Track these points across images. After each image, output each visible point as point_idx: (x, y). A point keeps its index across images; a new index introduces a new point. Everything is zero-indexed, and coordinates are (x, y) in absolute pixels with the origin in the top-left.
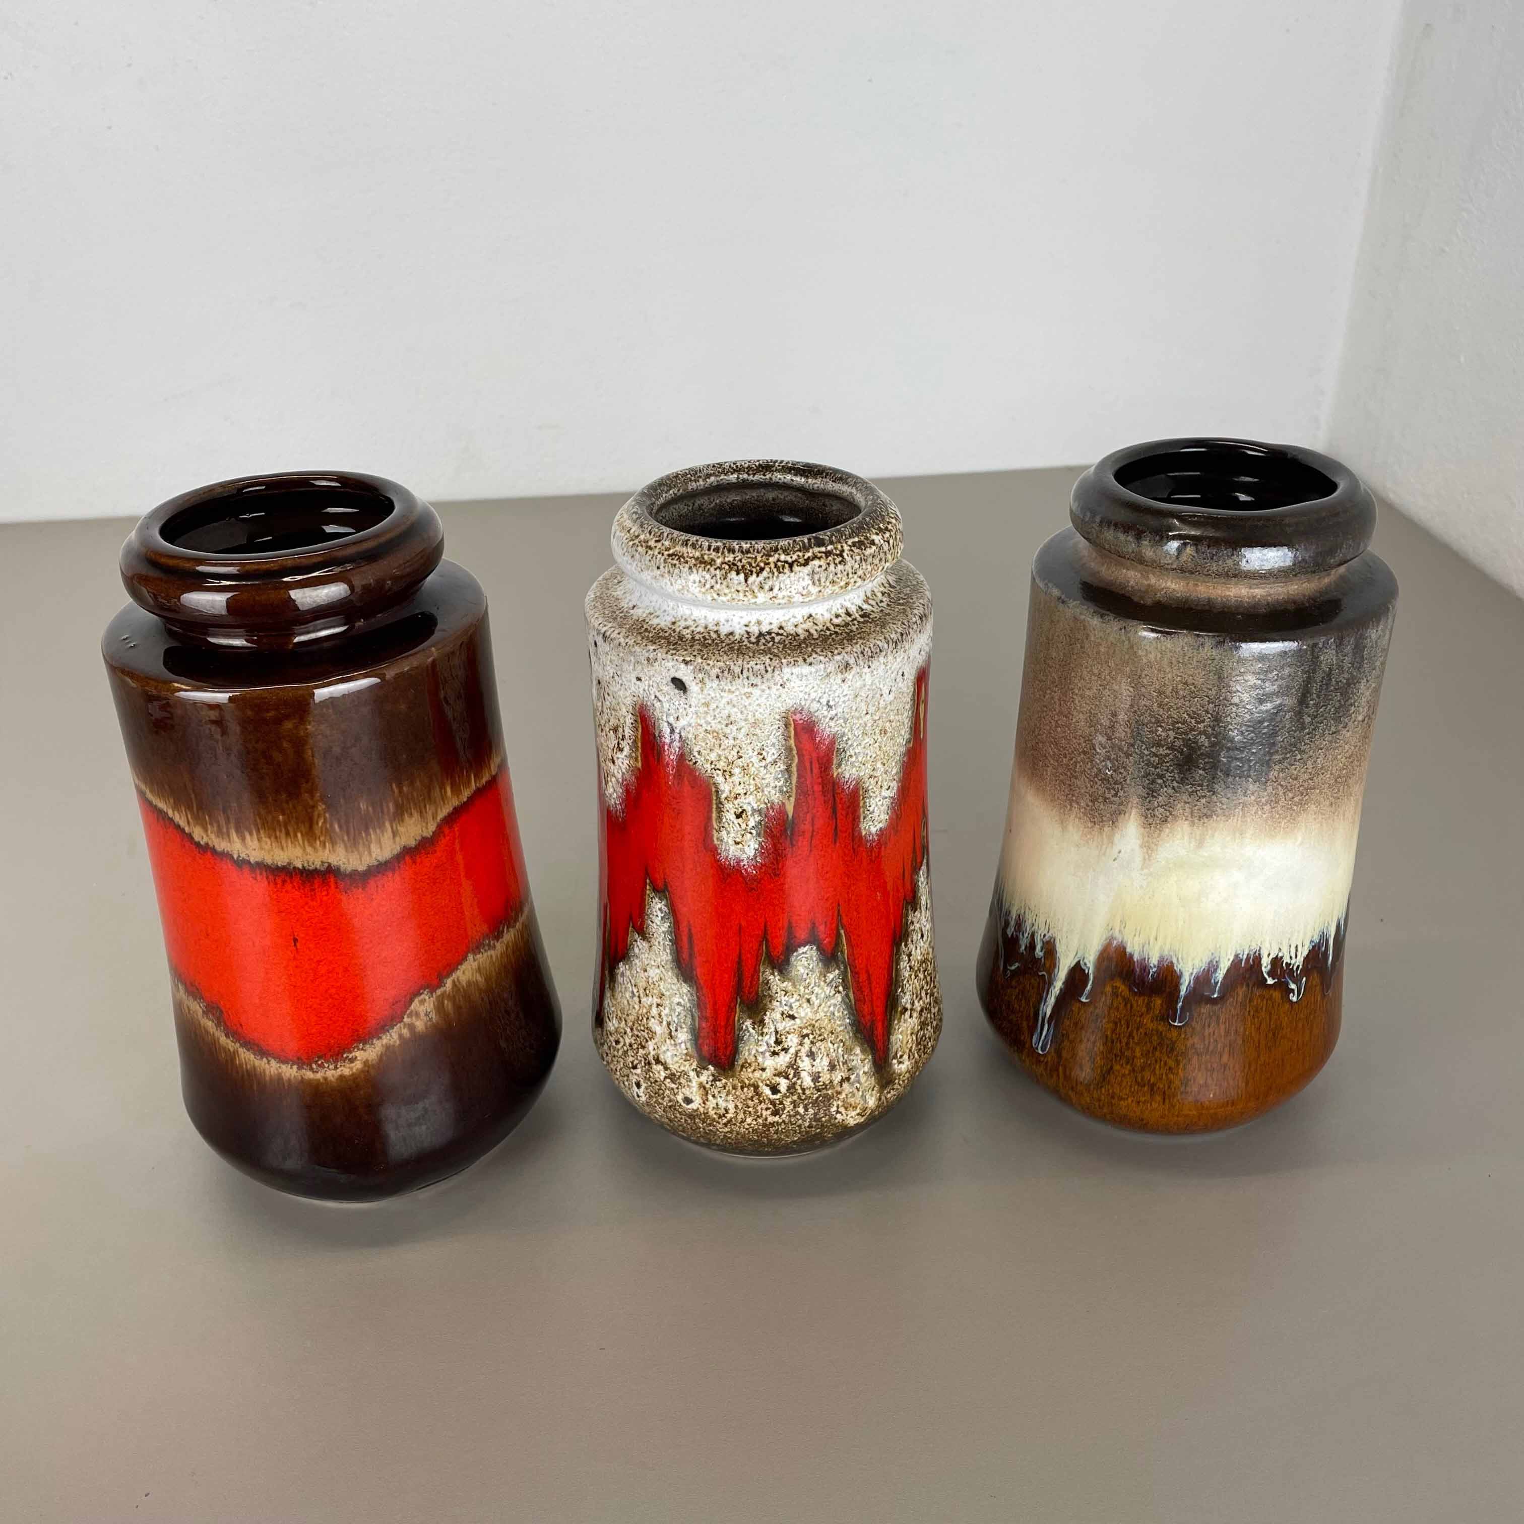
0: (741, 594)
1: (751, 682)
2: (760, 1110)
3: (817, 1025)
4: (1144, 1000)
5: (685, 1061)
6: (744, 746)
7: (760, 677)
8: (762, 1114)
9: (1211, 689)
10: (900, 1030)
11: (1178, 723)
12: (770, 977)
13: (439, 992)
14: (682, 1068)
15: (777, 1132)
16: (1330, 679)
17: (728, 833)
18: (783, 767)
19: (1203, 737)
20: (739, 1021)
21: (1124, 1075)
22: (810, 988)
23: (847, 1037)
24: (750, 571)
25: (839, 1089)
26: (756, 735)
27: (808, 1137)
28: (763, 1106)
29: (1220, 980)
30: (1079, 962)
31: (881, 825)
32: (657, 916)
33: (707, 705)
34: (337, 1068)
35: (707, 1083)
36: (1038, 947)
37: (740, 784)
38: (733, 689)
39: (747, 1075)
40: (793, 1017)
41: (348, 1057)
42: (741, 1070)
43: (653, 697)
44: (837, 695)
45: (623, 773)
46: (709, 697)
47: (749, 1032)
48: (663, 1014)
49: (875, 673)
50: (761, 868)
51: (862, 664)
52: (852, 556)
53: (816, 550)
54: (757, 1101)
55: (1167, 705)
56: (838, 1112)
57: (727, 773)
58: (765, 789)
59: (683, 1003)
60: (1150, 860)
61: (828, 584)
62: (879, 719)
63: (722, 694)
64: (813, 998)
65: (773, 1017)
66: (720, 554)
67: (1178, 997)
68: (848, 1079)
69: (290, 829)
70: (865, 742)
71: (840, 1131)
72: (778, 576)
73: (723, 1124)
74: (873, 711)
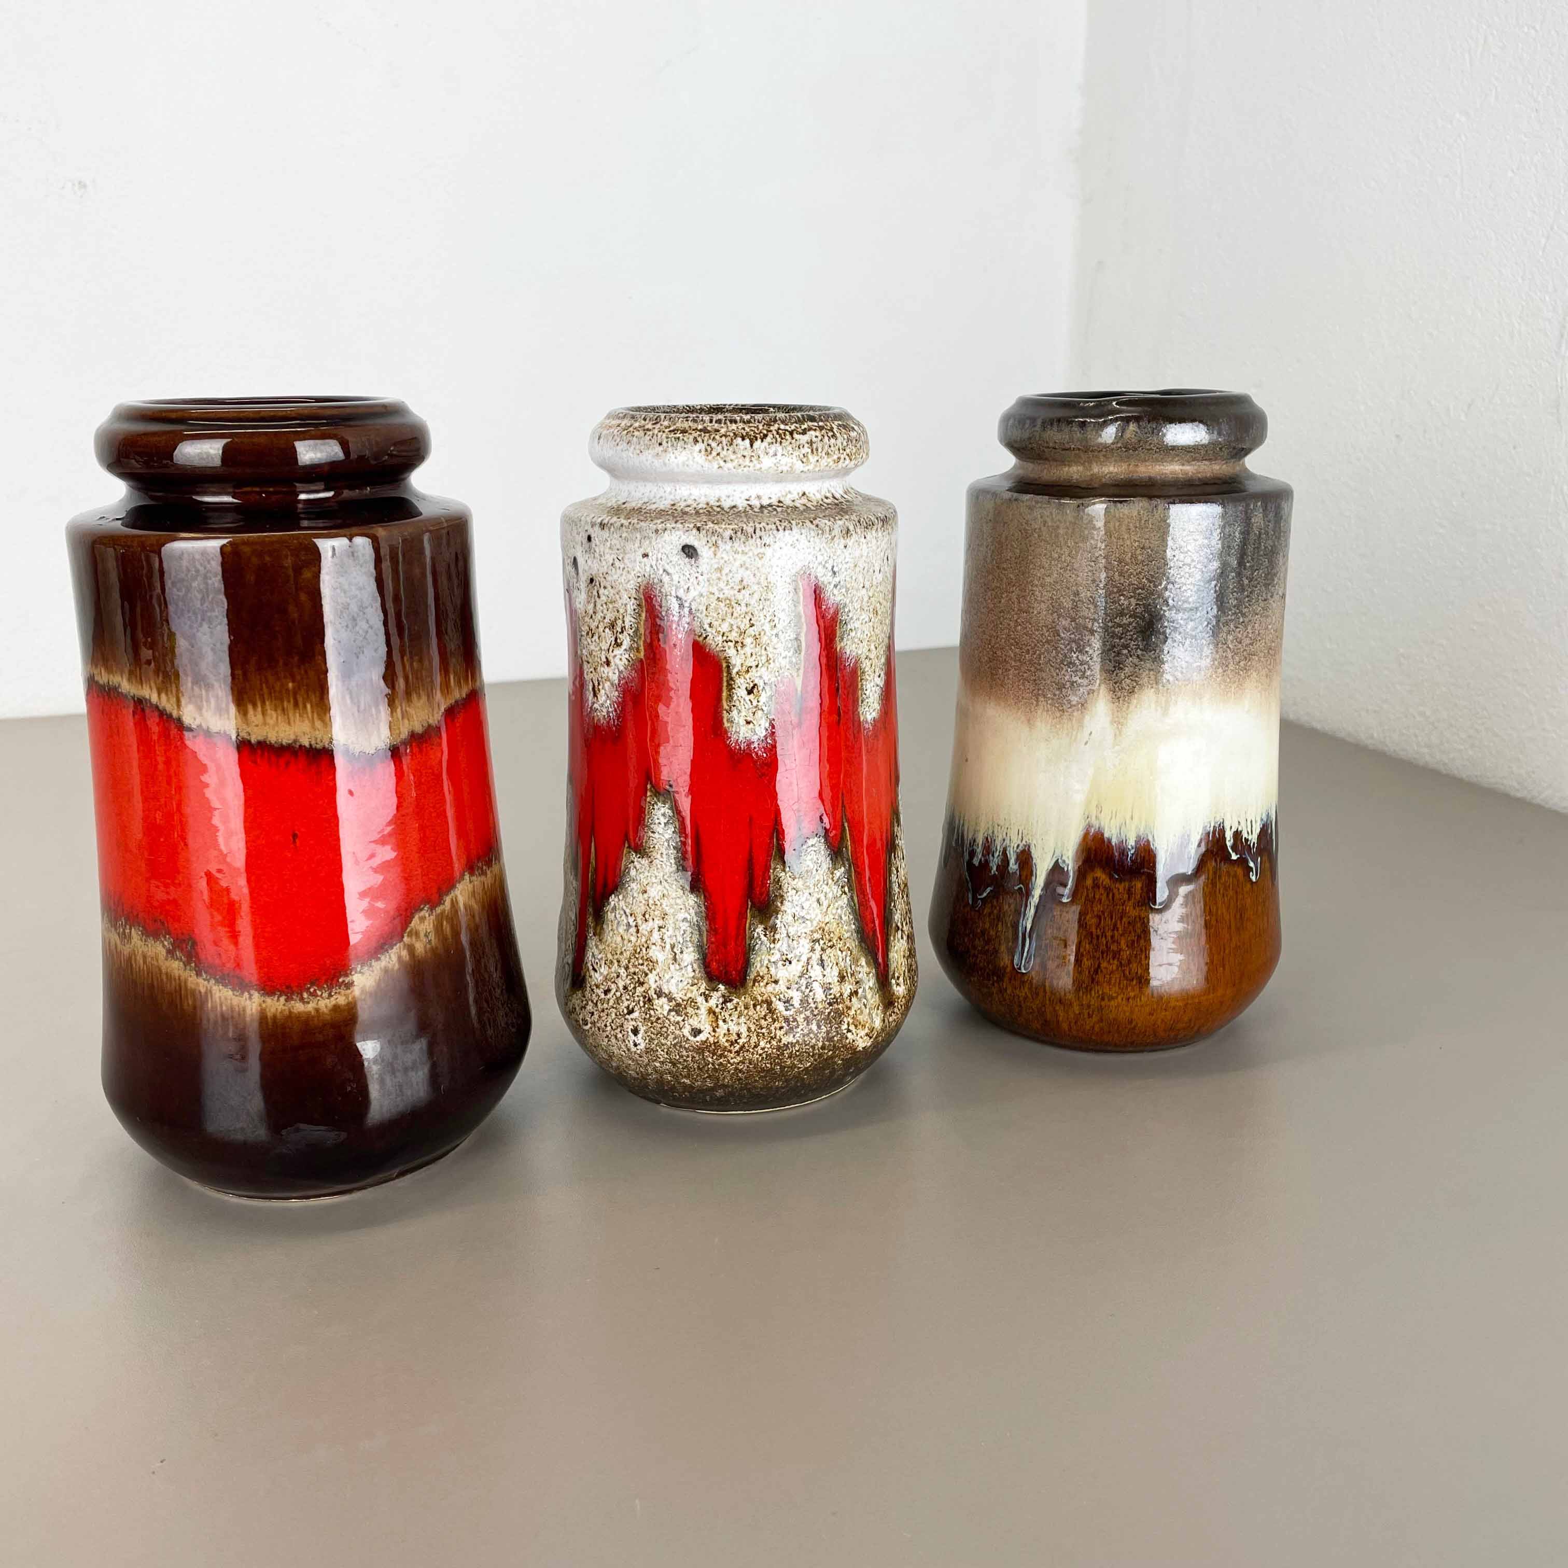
0: (747, 459)
1: (763, 542)
2: (773, 1031)
3: (826, 929)
4: (1125, 886)
5: (692, 985)
6: (756, 612)
7: (772, 536)
8: (775, 1035)
10: (895, 949)
11: (1138, 589)
12: (781, 875)
13: (439, 910)
14: (689, 995)
15: (790, 1056)
16: (1260, 543)
17: (740, 711)
18: (793, 636)
19: (1162, 600)
20: (750, 928)
21: (1112, 972)
22: (819, 886)
23: (853, 944)
24: (755, 436)
25: (848, 1003)
26: (768, 600)
27: (819, 1063)
28: (777, 1025)
29: (1193, 855)
30: (1057, 861)
31: (874, 715)
32: (660, 823)
33: (720, 570)
34: (332, 996)
35: (717, 1007)
36: (1012, 861)
37: (752, 655)
38: (746, 550)
39: (760, 990)
40: (804, 920)
41: (344, 981)
42: (754, 985)
43: (661, 571)
44: (840, 561)
45: (620, 672)
46: (722, 561)
47: (760, 939)
48: (665, 937)
49: (869, 545)
50: (771, 750)
51: (859, 533)
53: (810, 424)
54: (770, 1020)
55: (1127, 572)
56: (849, 1031)
57: (739, 644)
58: (776, 660)
59: (689, 917)
60: (1120, 735)
61: (824, 455)
62: (872, 597)
63: (736, 556)
64: (823, 898)
65: (785, 920)
66: (722, 425)
67: (1157, 878)
68: (856, 993)
69: (300, 700)
70: (862, 618)
71: (850, 1056)
72: (781, 442)
73: (735, 1052)
74: (868, 586)
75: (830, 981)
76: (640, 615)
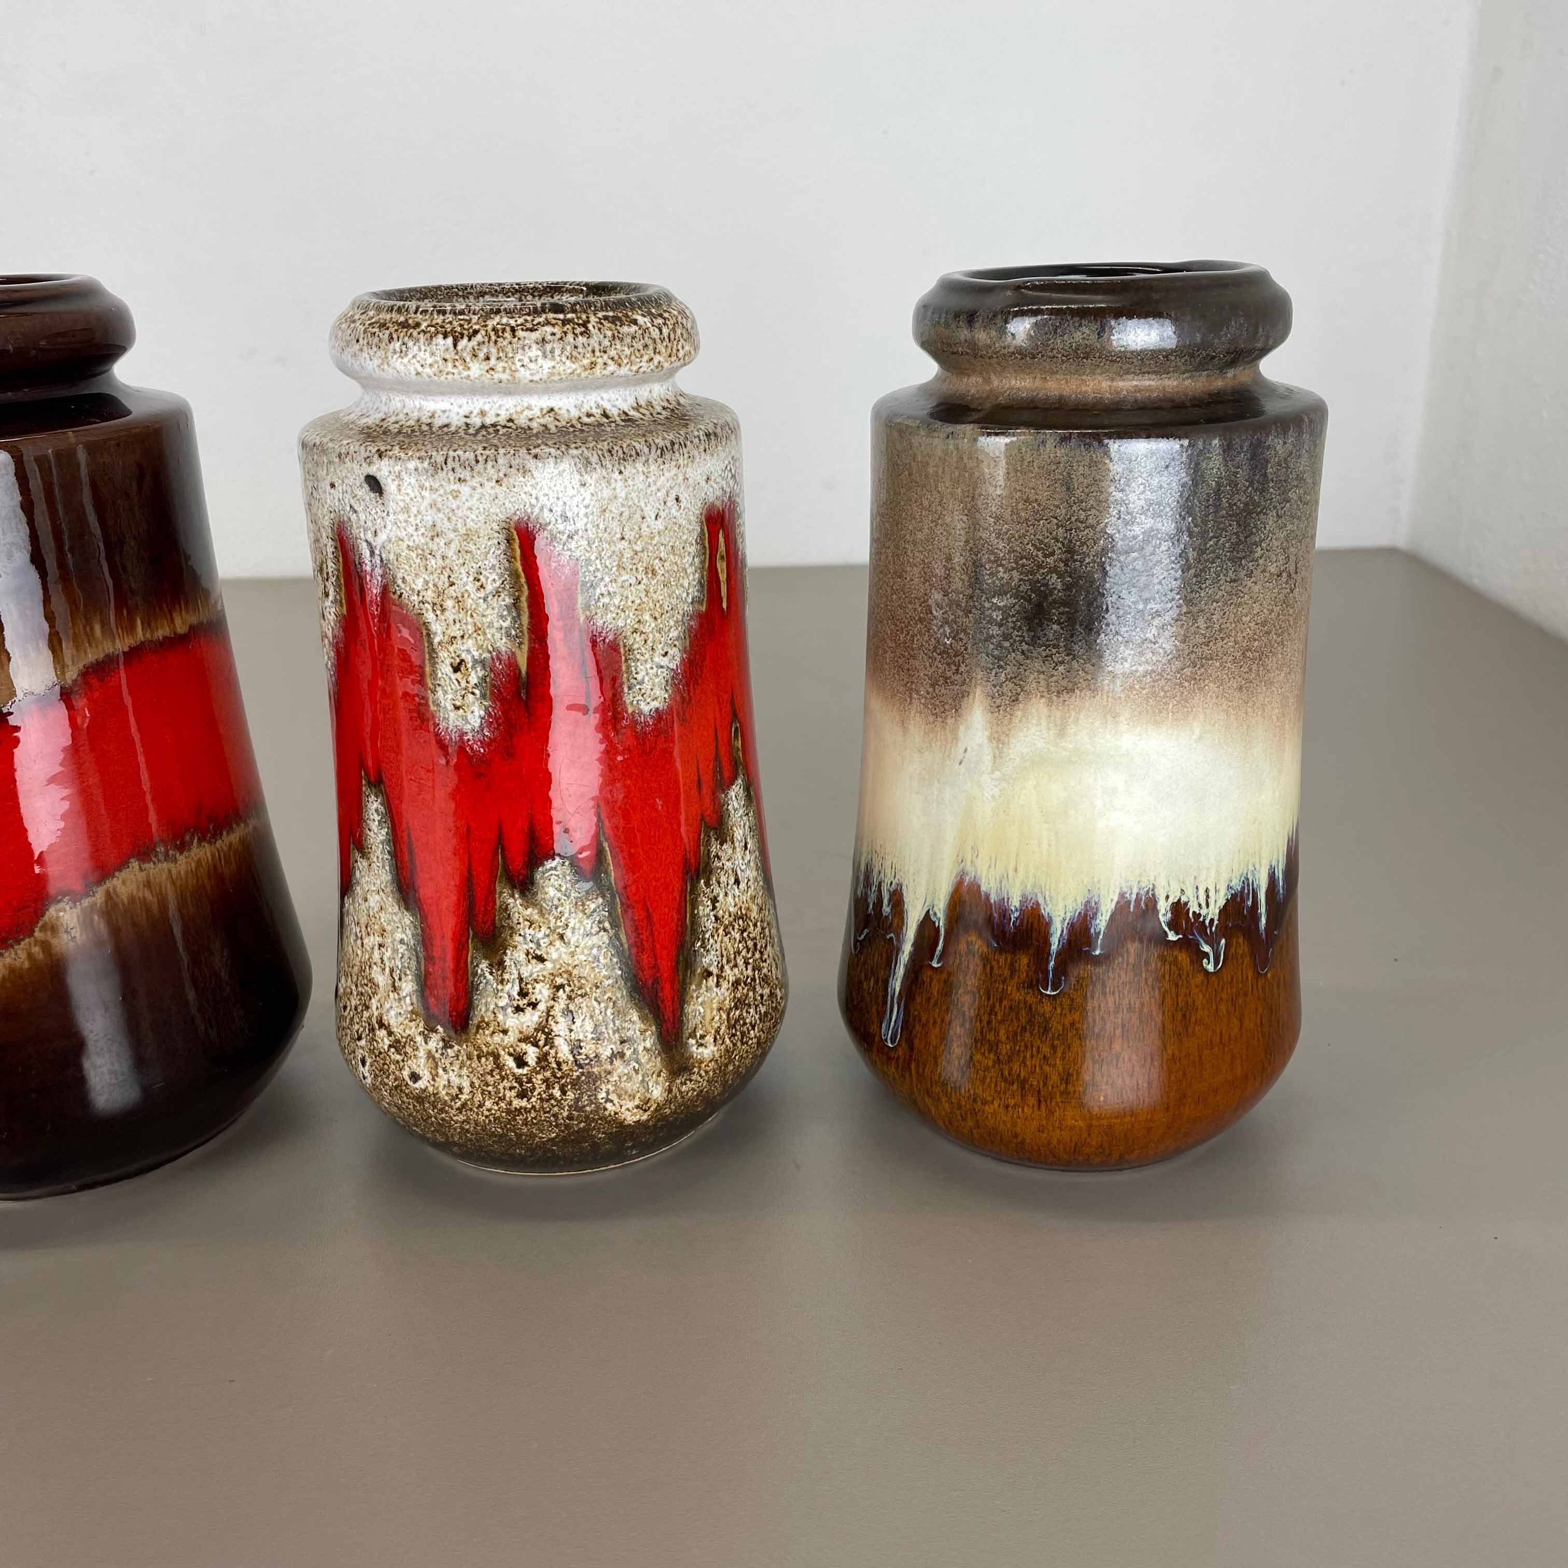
0: (450, 364)
1: (458, 475)
2: (502, 1091)
3: (575, 972)
4: (1006, 959)
5: (411, 1021)
6: (456, 568)
7: (469, 469)
8: (504, 1095)
9: (1058, 507)
10: (700, 1000)
11: (1021, 558)
12: (509, 901)
14: (408, 1032)
15: (525, 1123)
16: (1220, 499)
17: (445, 692)
18: (509, 601)
19: (1055, 576)
20: (472, 963)
21: (987, 1069)
22: (563, 919)
23: (621, 995)
24: (461, 334)
25: (609, 1067)
26: (470, 552)
27: (569, 1135)
28: (506, 1084)
29: (1103, 929)
30: (928, 912)
31: (655, 704)
32: (374, 820)
33: (407, 509)
35: (437, 1051)
37: (455, 622)
38: (436, 485)
39: (488, 1039)
40: (541, 959)
42: (477, 1032)
43: (348, 508)
44: (575, 503)
45: (333, 629)
46: (409, 499)
47: (485, 978)
48: (385, 959)
49: (630, 482)
50: (489, 745)
51: (610, 466)
52: (599, 329)
53: (551, 316)
54: (498, 1077)
55: (1007, 533)
56: (608, 1100)
57: (438, 608)
58: (488, 631)
59: (406, 939)
60: (1001, 758)
61: (564, 359)
62: (643, 551)
63: (424, 493)
64: (568, 934)
65: (515, 956)
66: (428, 317)
67: (1049, 954)
68: (622, 1055)
70: (620, 580)
71: (614, 1130)
72: (496, 342)
73: (457, 1109)
74: (632, 538)
75: (581, 1037)
76: (338, 561)
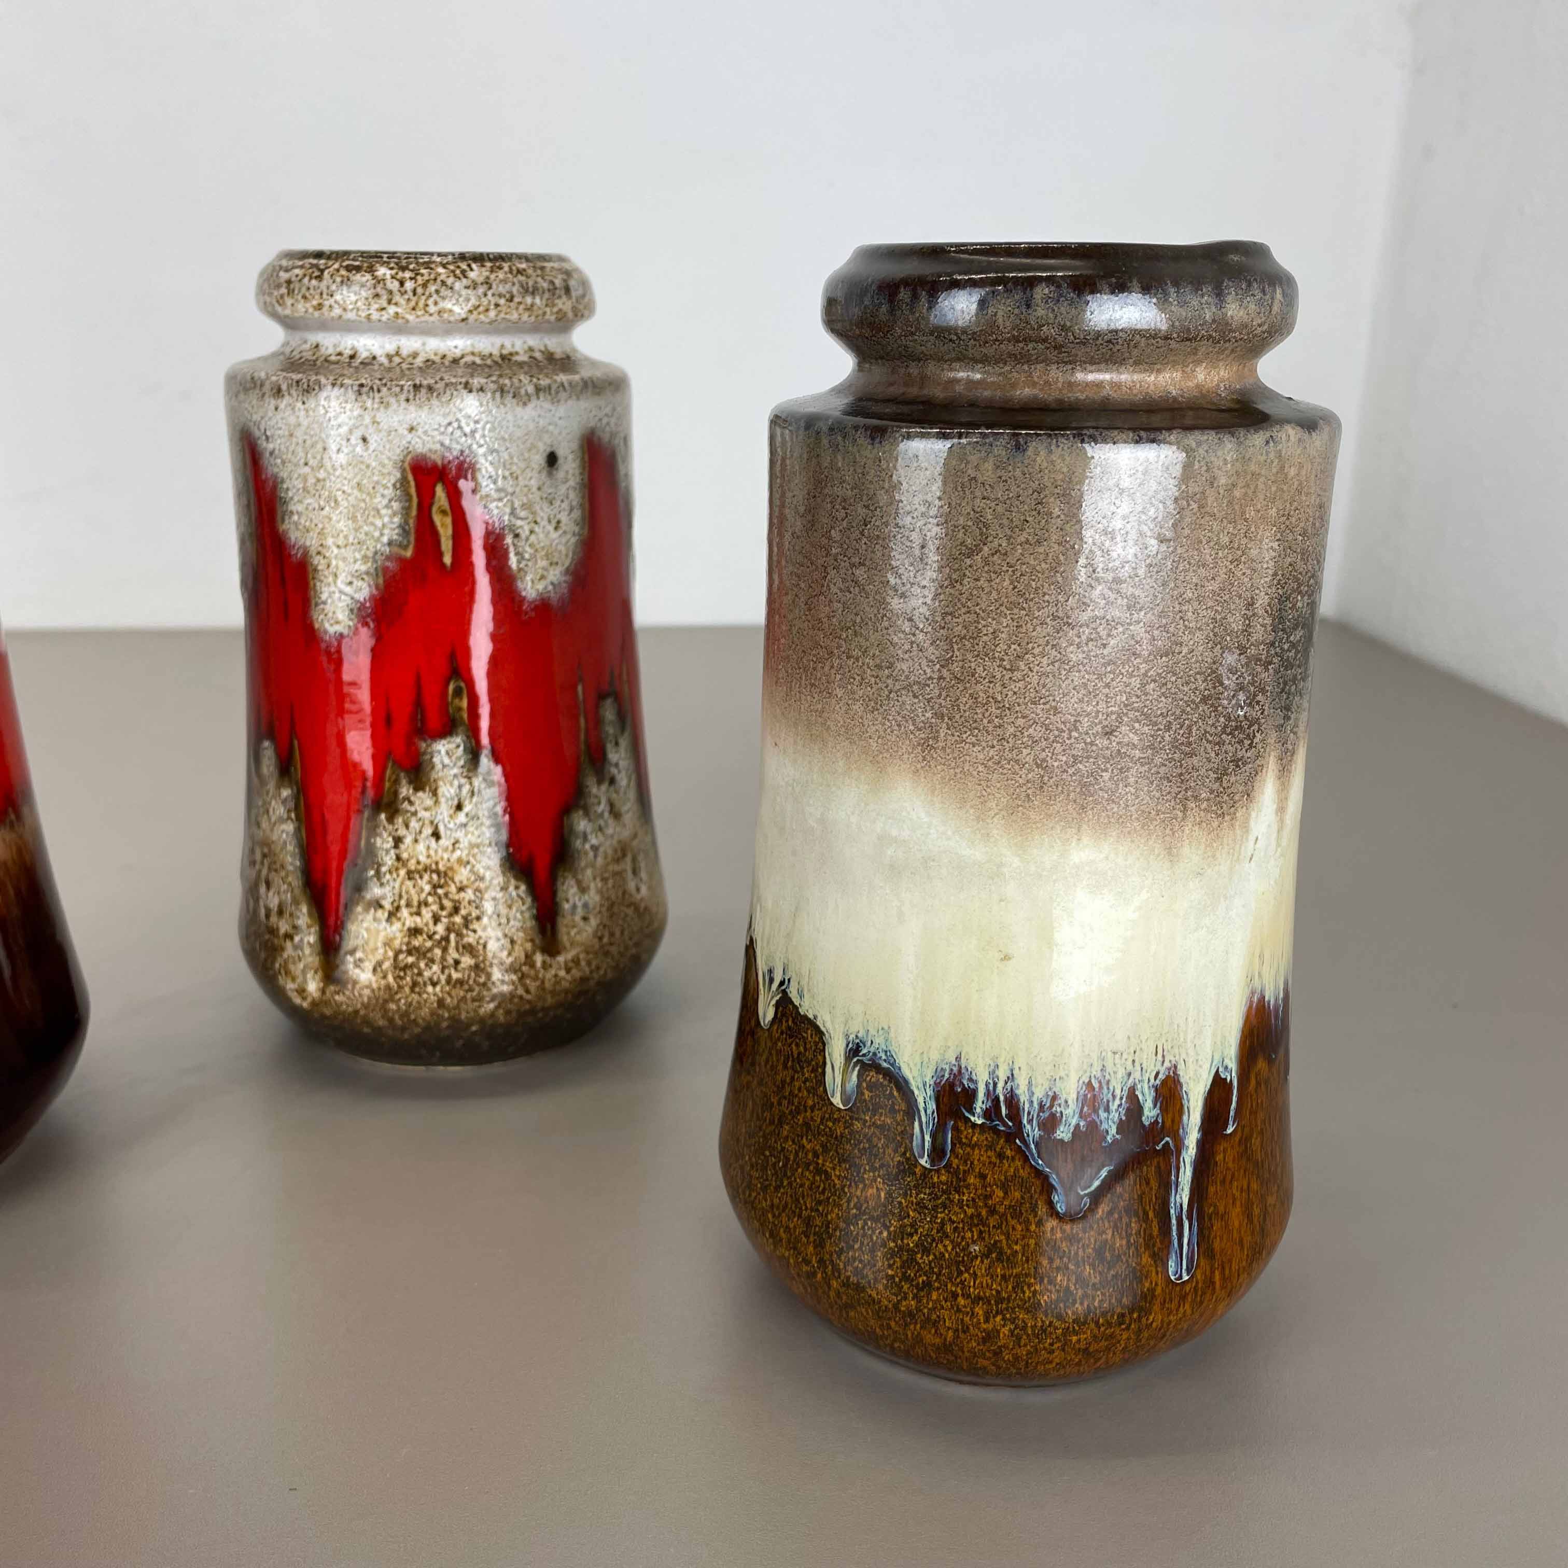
23: (298, 884)
25: (283, 944)
74: (315, 465)
75: (272, 907)
